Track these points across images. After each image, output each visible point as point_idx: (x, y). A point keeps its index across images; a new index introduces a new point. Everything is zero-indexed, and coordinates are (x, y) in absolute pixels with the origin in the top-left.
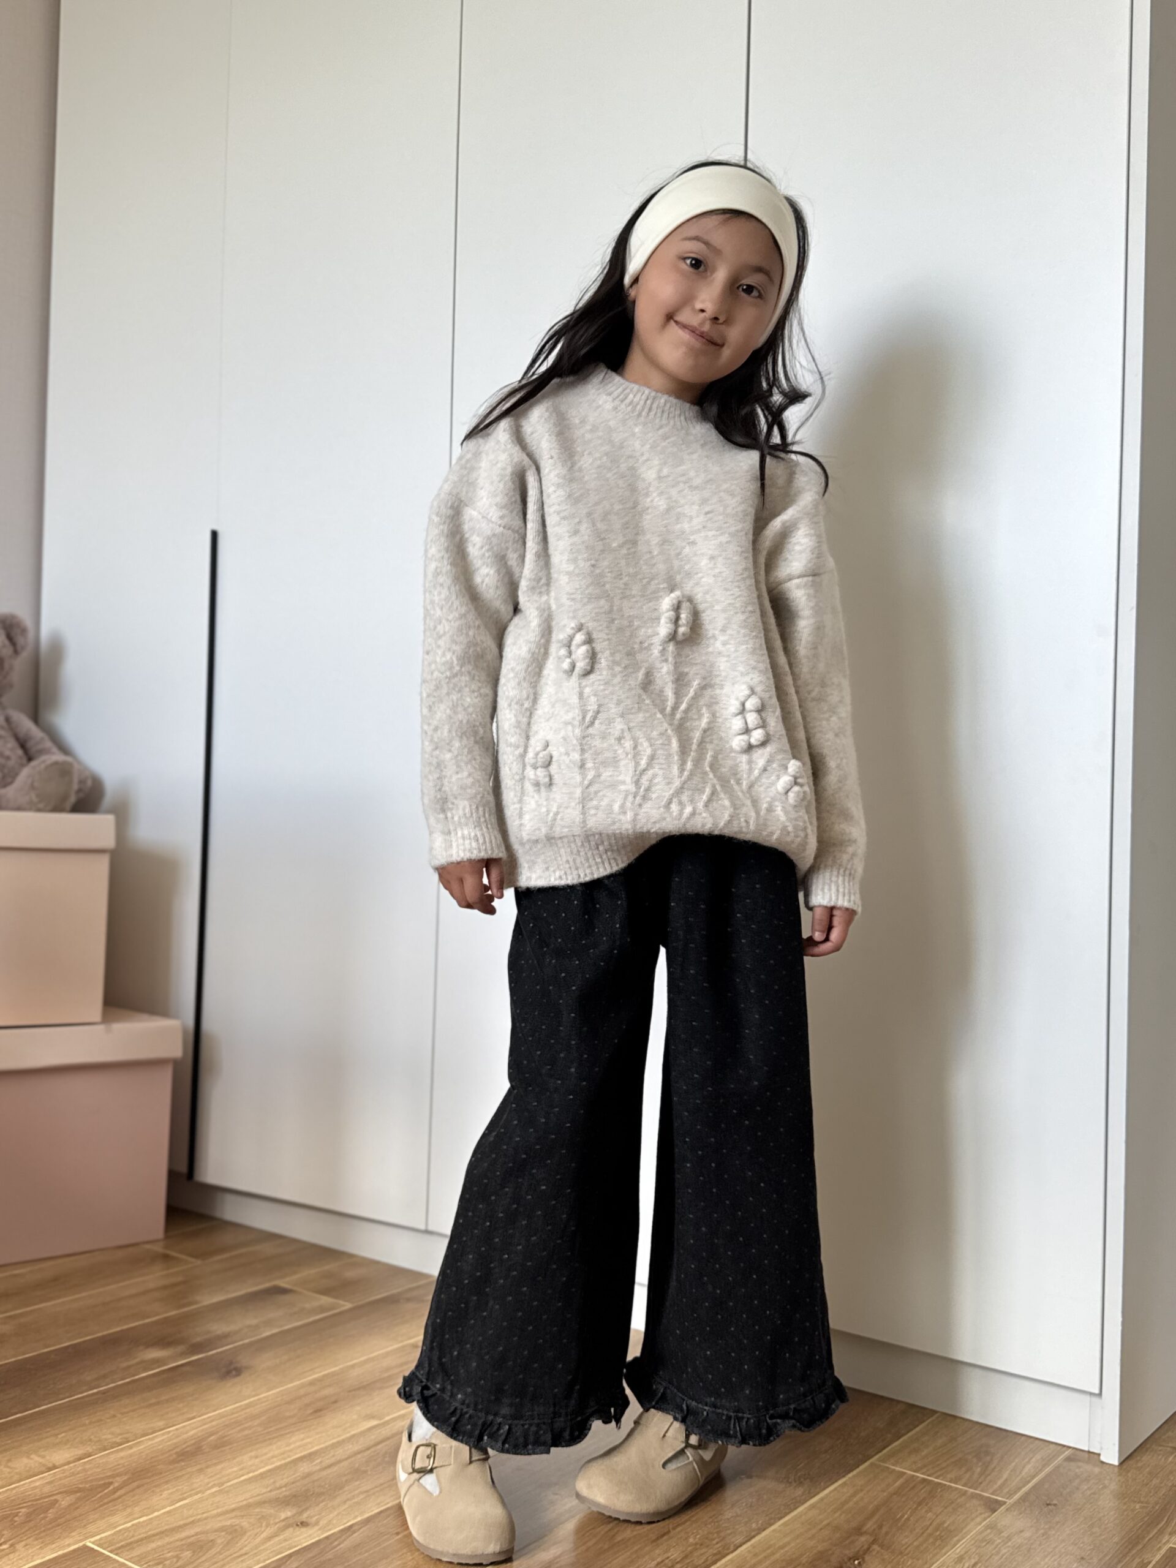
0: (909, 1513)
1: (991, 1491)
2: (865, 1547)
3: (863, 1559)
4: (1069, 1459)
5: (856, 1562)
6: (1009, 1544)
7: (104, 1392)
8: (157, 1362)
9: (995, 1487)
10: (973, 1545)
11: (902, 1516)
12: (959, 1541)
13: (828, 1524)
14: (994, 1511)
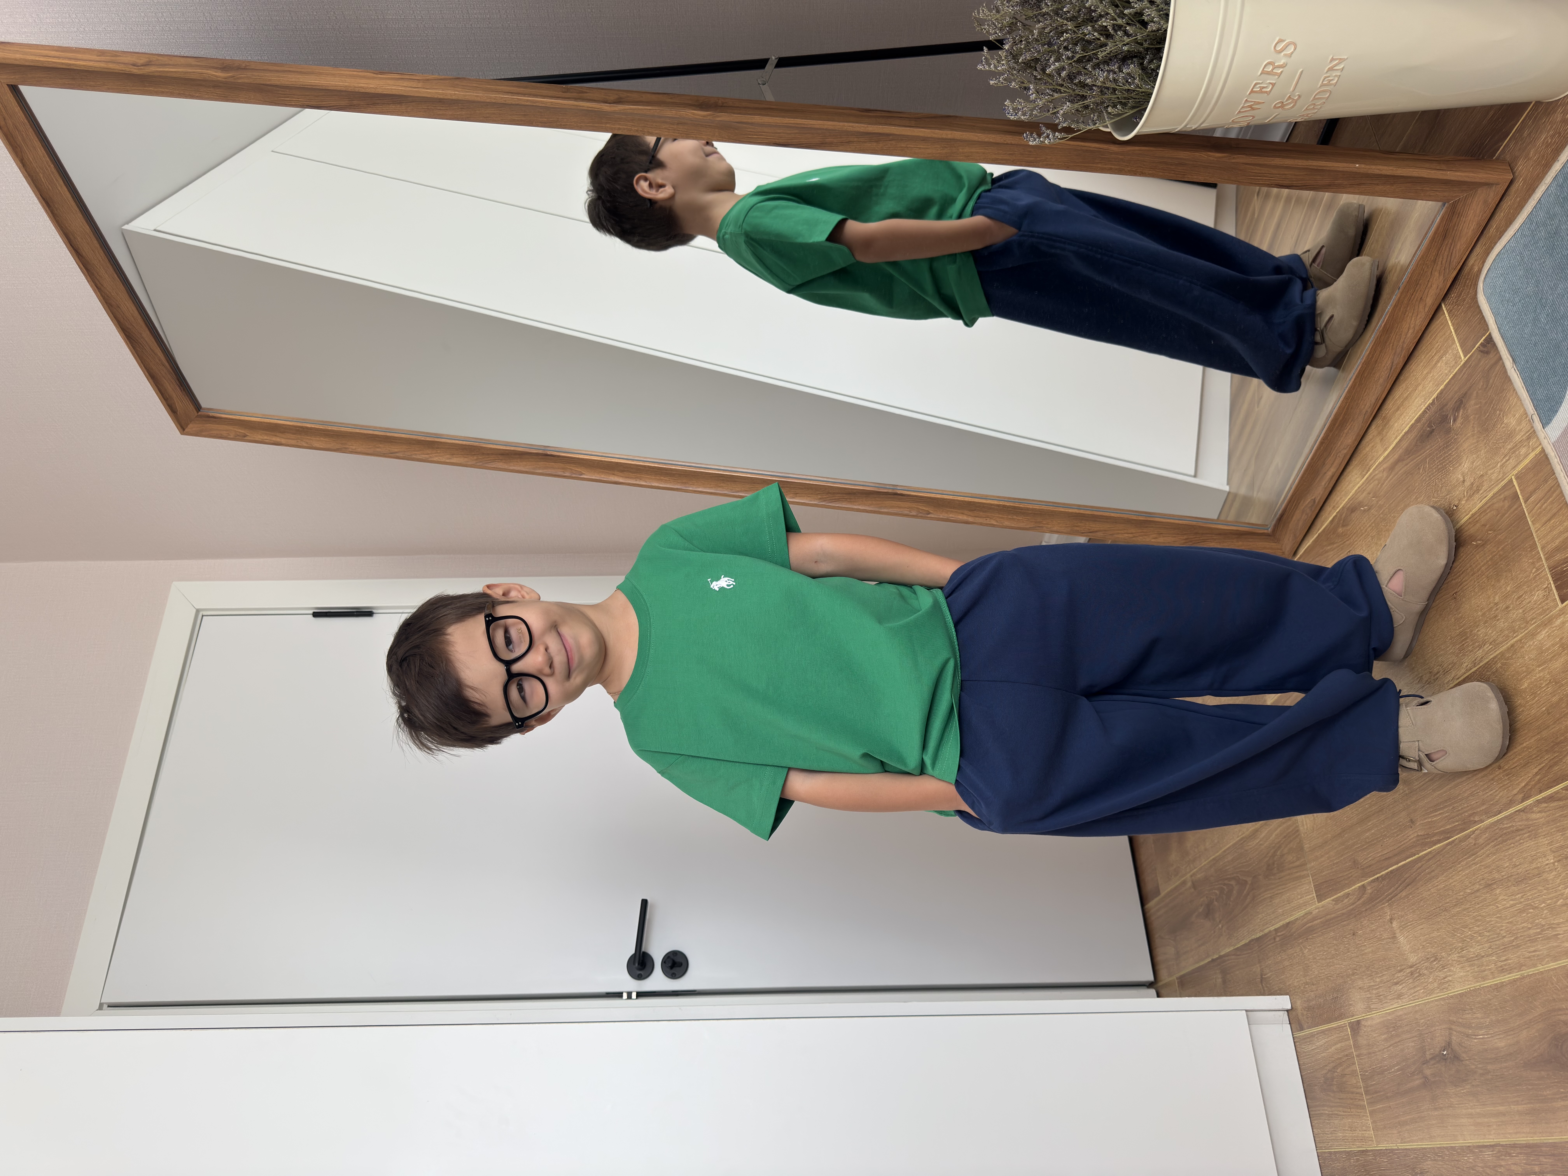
0: (1393, 1070)
1: (1347, 1043)
2: (1432, 1062)
3: (1440, 1051)
4: (1301, 1029)
5: (1445, 1053)
6: (1372, 984)
9: (1343, 1044)
10: (1386, 1002)
11: (1398, 1070)
12: (1389, 1014)
13: (1436, 1109)
14: (1358, 1022)
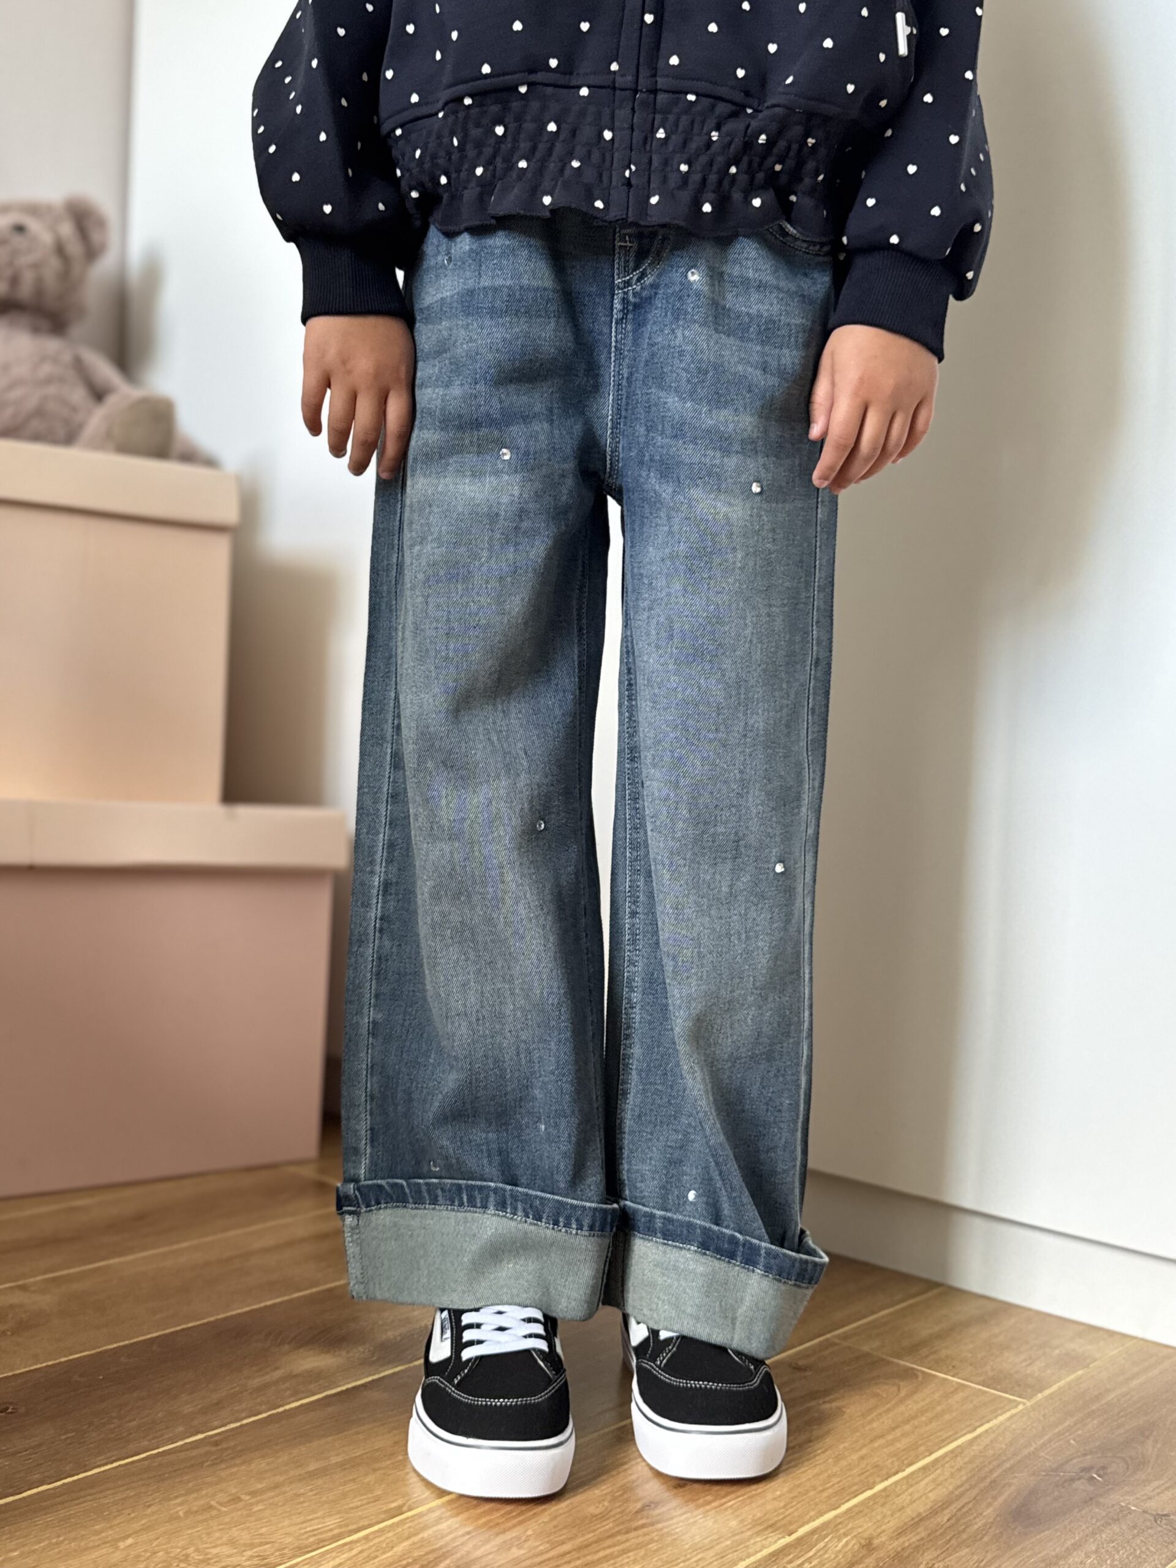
7: (214, 1442)
8: (316, 1378)
